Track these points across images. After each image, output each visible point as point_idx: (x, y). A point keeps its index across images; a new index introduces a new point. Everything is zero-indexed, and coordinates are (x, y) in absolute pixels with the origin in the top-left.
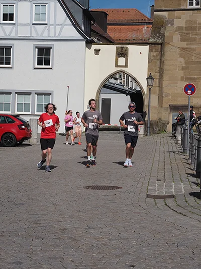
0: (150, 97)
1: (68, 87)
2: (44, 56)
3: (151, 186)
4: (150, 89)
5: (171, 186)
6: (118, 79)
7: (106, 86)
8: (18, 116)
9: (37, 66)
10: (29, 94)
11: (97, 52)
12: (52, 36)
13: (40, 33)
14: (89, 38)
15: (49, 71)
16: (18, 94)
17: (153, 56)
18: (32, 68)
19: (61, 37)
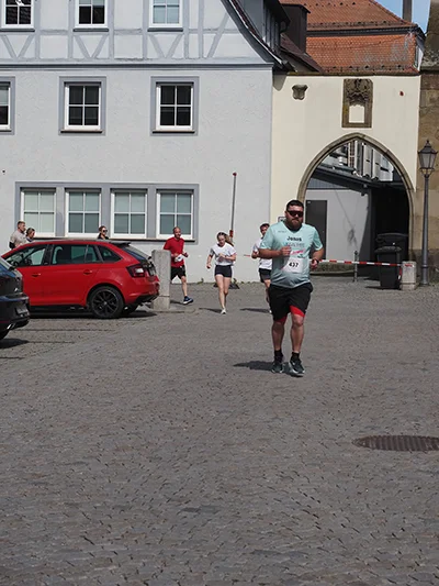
1: (235, 174)
2: (176, 104)
4: (427, 177)
6: (339, 155)
7: (319, 174)
9: (159, 127)
10: (142, 192)
11: (299, 92)
12: (194, 56)
13: (165, 51)
14: (280, 61)
15: (189, 137)
16: (116, 194)
17: (432, 100)
18: (149, 132)
19: (216, 58)
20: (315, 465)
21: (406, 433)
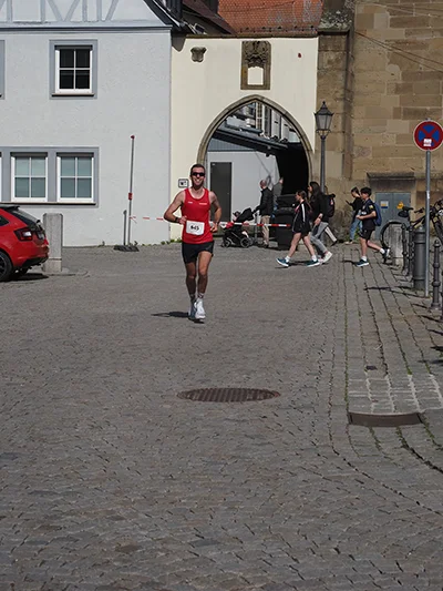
0: (323, 157)
1: (133, 137)
2: (75, 68)
3: (355, 386)
4: (323, 138)
6: (246, 117)
7: (220, 134)
8: (16, 206)
9: (59, 91)
10: (41, 155)
11: (198, 54)
12: (92, 18)
13: (64, 14)
14: (178, 24)
15: (89, 100)
16: (16, 158)
17: (329, 62)
18: (48, 95)
19: (114, 21)
20: (129, 415)
21: (233, 385)
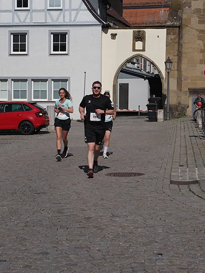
0: (168, 81)
1: (85, 73)
2: (60, 42)
3: (174, 172)
4: (168, 73)
5: (195, 172)
6: (135, 63)
7: (123, 71)
8: (35, 103)
9: (53, 52)
10: (46, 80)
11: (114, 36)
12: (67, 21)
13: (55, 19)
14: (105, 23)
15: (66, 57)
16: (34, 81)
17: (171, 39)
18: (48, 54)
19: (77, 22)
21: (127, 171)
